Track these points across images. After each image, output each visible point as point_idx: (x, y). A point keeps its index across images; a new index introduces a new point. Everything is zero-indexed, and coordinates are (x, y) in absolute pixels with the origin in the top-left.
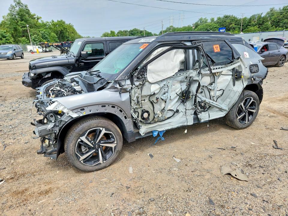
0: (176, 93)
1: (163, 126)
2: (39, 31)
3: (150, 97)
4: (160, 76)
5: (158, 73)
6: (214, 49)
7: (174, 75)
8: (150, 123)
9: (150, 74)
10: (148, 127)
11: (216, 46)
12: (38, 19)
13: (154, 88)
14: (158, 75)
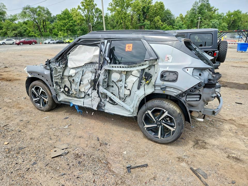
0: (88, 80)
1: (76, 101)
2: (211, 22)
3: (68, 77)
4: (75, 64)
5: (75, 62)
6: (126, 47)
7: (83, 66)
8: (69, 96)
9: (70, 62)
10: (67, 98)
11: (129, 45)
12: (215, 11)
13: (72, 72)
14: (74, 63)
